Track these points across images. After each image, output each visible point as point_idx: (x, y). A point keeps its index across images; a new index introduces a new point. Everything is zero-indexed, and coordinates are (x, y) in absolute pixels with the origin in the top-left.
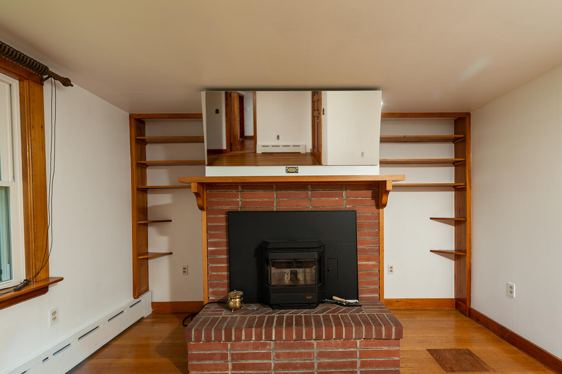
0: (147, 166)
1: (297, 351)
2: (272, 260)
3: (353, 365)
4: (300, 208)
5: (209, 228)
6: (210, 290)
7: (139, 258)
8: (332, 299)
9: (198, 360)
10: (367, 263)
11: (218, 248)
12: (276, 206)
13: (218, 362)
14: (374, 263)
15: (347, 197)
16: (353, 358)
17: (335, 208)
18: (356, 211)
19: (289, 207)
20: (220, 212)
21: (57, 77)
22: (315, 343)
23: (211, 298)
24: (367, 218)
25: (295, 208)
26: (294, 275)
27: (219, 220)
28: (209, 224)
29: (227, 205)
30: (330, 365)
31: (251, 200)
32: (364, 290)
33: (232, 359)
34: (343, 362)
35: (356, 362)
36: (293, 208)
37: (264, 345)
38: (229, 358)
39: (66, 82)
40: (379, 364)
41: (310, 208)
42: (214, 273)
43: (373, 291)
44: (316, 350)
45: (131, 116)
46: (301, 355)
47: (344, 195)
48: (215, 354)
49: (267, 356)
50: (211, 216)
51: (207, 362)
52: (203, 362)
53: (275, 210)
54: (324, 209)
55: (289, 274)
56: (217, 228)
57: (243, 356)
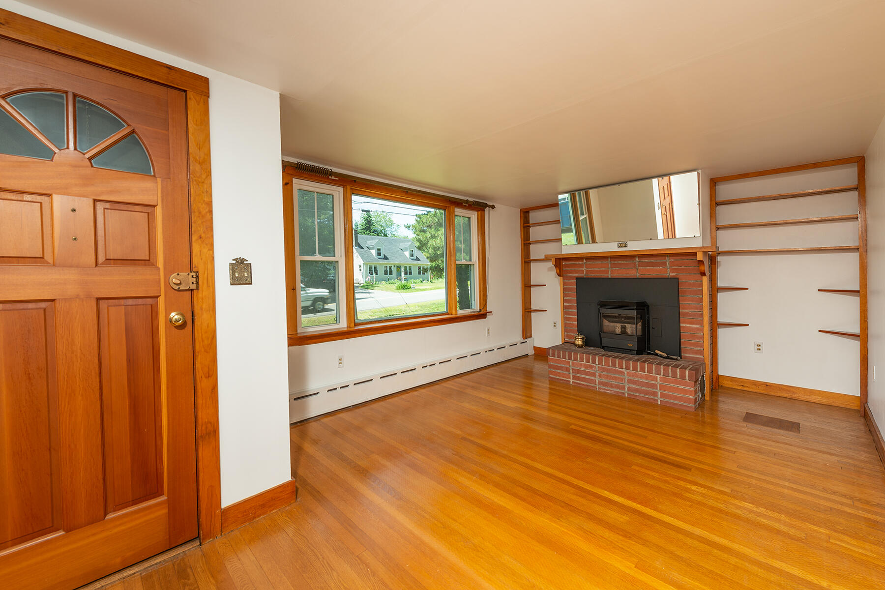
0: (531, 244)
1: (612, 375)
2: (603, 313)
3: (655, 394)
4: (629, 276)
5: (564, 290)
6: (565, 333)
7: (526, 311)
8: (655, 352)
9: (554, 369)
10: (691, 326)
11: (570, 304)
12: (611, 274)
13: (565, 372)
14: (698, 326)
15: (670, 266)
16: (654, 389)
17: (660, 275)
18: (678, 278)
19: (620, 275)
20: (571, 278)
21: (489, 206)
22: (625, 371)
23: (566, 339)
24: (690, 285)
25: (625, 275)
26: (623, 328)
27: (571, 284)
28: (565, 287)
29: (576, 273)
30: (637, 391)
31: (592, 269)
32: (687, 350)
33: (573, 372)
34: (646, 390)
35: (657, 393)
36: (624, 275)
37: (591, 367)
38: (571, 371)
39: (493, 207)
40: (676, 398)
41: (638, 275)
42: (568, 322)
43: (697, 352)
44: (627, 378)
45: (521, 210)
46: (615, 378)
47: (667, 264)
48: (563, 367)
49: (593, 375)
50: (566, 281)
51: (559, 371)
52: (556, 370)
53: (610, 277)
54: (649, 277)
55: (620, 328)
56: (570, 289)
57: (579, 372)
